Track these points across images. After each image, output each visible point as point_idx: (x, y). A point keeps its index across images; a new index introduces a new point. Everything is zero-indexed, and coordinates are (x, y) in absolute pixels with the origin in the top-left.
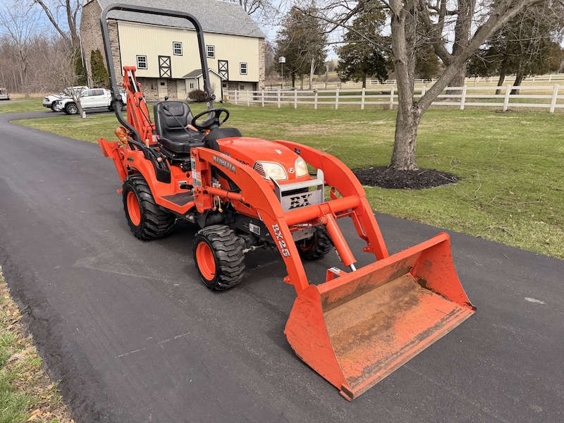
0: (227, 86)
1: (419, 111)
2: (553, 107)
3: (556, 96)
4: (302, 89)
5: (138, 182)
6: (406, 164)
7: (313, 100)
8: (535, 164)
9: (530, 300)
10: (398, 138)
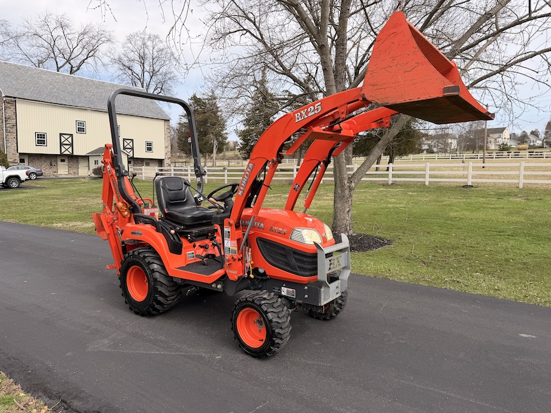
0: (132, 163)
1: (353, 184)
2: (427, 180)
3: (428, 173)
4: (213, 166)
5: (146, 255)
6: (347, 229)
7: (223, 176)
8: (439, 226)
9: (523, 335)
10: (337, 208)
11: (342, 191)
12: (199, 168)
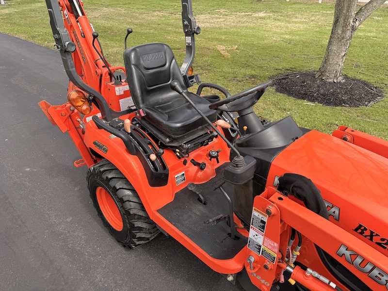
1: (357, 23)
6: (336, 75)
10: (331, 50)
11: (344, 32)
12: (190, 21)
